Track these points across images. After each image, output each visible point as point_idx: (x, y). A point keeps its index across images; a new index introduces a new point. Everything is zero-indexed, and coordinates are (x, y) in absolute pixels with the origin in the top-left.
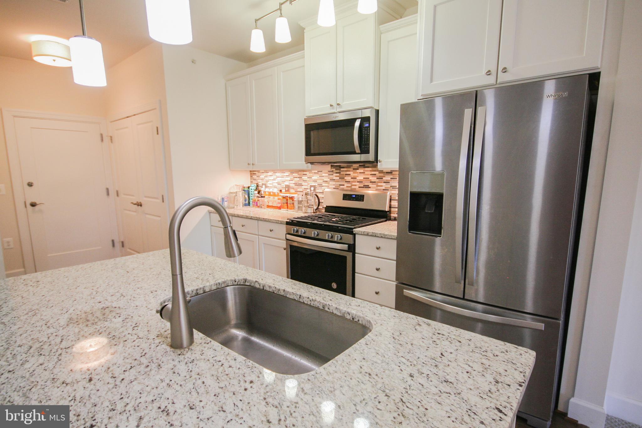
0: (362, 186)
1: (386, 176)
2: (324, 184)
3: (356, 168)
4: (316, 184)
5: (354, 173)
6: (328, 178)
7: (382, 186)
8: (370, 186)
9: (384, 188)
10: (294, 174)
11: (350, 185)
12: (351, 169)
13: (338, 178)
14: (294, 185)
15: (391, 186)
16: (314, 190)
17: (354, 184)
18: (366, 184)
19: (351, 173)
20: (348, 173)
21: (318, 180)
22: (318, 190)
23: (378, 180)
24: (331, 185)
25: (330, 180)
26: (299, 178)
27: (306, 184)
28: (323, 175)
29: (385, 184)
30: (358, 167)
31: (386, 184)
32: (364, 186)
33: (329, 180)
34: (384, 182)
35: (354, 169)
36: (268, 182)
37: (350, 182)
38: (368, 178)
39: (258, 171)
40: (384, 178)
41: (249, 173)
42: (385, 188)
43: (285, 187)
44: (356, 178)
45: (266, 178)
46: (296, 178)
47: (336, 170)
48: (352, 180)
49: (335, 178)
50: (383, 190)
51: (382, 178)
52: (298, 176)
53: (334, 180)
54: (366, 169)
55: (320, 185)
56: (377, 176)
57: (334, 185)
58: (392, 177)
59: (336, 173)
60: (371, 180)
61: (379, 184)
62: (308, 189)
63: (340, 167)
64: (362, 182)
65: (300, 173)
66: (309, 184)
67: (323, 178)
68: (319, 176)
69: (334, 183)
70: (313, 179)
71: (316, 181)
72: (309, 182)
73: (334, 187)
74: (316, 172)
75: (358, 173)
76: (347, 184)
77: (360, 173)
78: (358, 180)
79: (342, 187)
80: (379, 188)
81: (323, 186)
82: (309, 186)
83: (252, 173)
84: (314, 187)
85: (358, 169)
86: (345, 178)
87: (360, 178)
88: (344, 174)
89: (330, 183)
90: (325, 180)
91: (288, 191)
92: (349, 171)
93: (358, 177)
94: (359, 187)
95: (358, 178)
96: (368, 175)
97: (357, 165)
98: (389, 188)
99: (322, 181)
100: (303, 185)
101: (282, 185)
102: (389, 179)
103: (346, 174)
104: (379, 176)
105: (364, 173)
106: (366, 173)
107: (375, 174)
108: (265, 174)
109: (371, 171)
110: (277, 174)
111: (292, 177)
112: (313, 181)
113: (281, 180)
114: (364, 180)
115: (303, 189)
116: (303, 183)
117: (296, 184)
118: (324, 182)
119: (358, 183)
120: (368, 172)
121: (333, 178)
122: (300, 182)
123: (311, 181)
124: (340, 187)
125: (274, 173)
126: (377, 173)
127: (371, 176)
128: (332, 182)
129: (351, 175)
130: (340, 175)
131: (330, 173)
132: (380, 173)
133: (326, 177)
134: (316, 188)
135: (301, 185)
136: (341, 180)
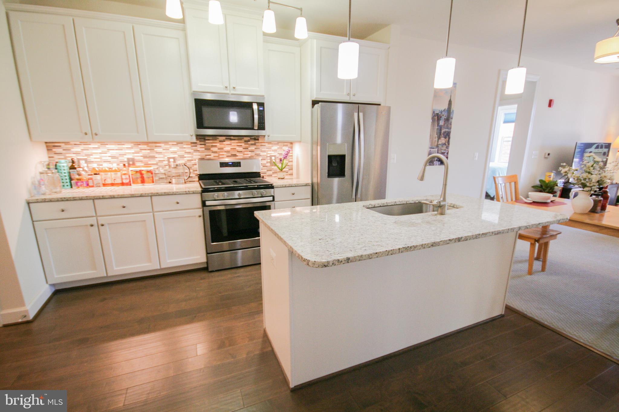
0: (230, 155)
1: (251, 147)
2: (185, 156)
4: (176, 156)
5: (220, 144)
6: (192, 149)
7: (248, 154)
8: (237, 155)
9: (249, 156)
10: (140, 146)
11: (217, 155)
12: (217, 141)
13: (203, 149)
14: (142, 158)
15: (255, 154)
16: (174, 162)
17: (221, 153)
18: (234, 153)
19: (218, 145)
20: (214, 144)
21: (178, 151)
22: (179, 161)
23: (244, 150)
24: (196, 155)
25: (195, 151)
26: (149, 150)
27: (162, 156)
28: (185, 146)
29: (250, 153)
32: (232, 155)
34: (250, 151)
35: (220, 141)
36: (91, 156)
37: (217, 152)
38: (235, 149)
39: (67, 143)
41: (44, 146)
42: (251, 155)
43: (126, 160)
44: (223, 149)
45: (85, 151)
46: (146, 150)
47: (200, 141)
48: (219, 150)
49: (199, 149)
51: (248, 149)
52: (148, 148)
53: (199, 151)
54: (233, 141)
55: (182, 157)
56: (243, 147)
57: (199, 155)
58: (255, 147)
59: (201, 144)
60: (237, 150)
61: (246, 153)
62: (164, 161)
63: (205, 140)
64: (229, 152)
65: (150, 145)
67: (184, 149)
68: (178, 148)
69: (199, 154)
70: (171, 151)
71: (176, 153)
72: (166, 154)
73: (199, 157)
74: (175, 143)
75: (224, 144)
76: (214, 154)
77: (227, 144)
78: (225, 150)
79: (208, 157)
80: (245, 156)
81: (185, 157)
82: (166, 157)
83: (50, 146)
84: (174, 158)
85: (224, 141)
86: (212, 149)
87: (228, 148)
88: (209, 146)
89: (194, 154)
90: (187, 151)
91: (134, 164)
92: (216, 143)
93: (225, 147)
94: (227, 156)
95: (225, 149)
96: (235, 146)
97: (224, 138)
98: (254, 155)
99: (183, 153)
100: (156, 158)
101: (120, 158)
103: (212, 146)
104: (245, 147)
106: (233, 144)
107: (241, 146)
108: (82, 147)
109: (237, 143)
110: (107, 146)
111: (138, 150)
112: (171, 153)
113: (116, 153)
114: (231, 150)
115: (158, 161)
116: (157, 156)
117: (145, 157)
118: (186, 153)
119: (225, 153)
120: (234, 143)
121: (197, 149)
122: (151, 155)
123: (169, 153)
124: (206, 157)
125: (101, 144)
126: (243, 144)
127: (238, 147)
128: (197, 153)
129: (218, 146)
130: (205, 146)
131: (193, 145)
132: (245, 144)
133: (188, 148)
134: (176, 159)
135: (154, 157)
136: (207, 151)
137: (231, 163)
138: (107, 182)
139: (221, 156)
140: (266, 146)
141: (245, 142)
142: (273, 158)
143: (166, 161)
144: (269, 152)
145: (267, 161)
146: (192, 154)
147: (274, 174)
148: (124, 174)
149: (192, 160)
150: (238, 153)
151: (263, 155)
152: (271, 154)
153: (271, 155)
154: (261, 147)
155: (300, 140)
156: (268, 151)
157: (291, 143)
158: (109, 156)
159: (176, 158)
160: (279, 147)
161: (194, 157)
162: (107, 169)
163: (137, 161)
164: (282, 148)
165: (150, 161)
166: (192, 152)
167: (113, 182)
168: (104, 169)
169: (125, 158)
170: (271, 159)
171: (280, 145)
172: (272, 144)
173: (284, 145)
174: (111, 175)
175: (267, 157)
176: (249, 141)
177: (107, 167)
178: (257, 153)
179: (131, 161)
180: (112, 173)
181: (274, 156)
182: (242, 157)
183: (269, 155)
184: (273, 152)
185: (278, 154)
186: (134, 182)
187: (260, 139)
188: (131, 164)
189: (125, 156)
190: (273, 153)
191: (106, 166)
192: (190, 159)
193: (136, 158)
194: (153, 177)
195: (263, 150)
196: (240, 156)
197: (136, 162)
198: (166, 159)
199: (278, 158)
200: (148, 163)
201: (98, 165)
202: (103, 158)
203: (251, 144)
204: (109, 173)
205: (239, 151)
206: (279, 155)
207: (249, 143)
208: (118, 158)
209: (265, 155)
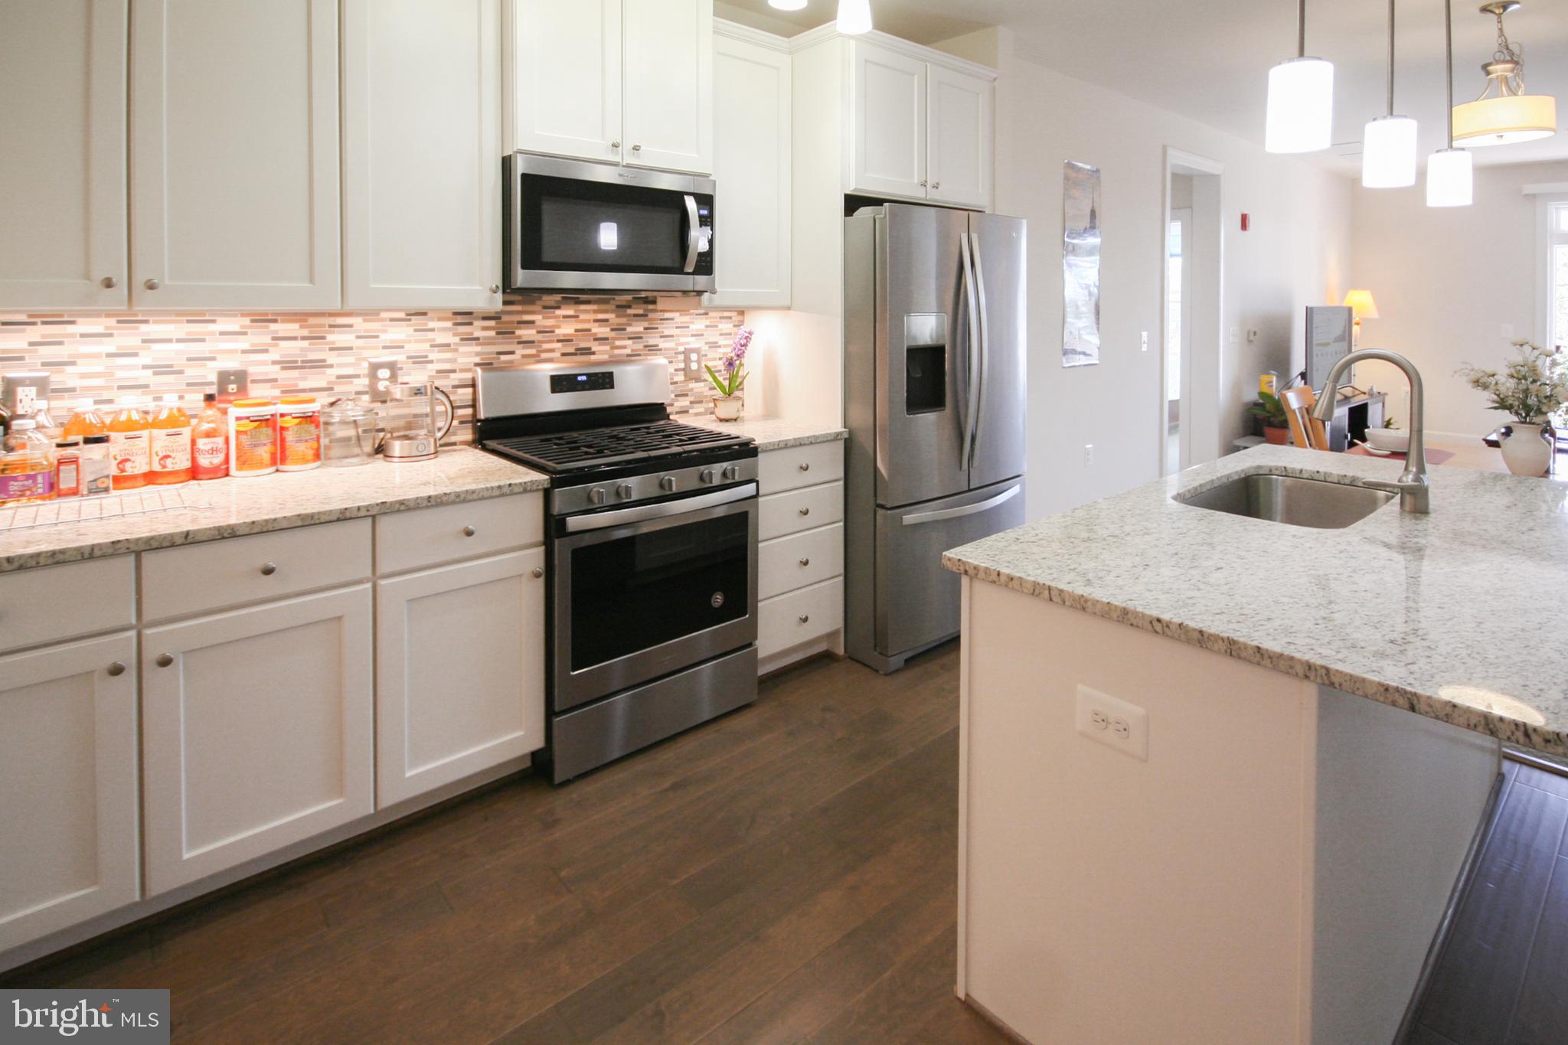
0: (572, 350)
1: (634, 323)
2: (431, 357)
3: (553, 304)
4: (400, 357)
5: (544, 318)
6: (455, 335)
7: (624, 347)
8: (594, 349)
9: (628, 351)
11: (533, 351)
12: (537, 307)
13: (492, 333)
14: (275, 368)
15: (646, 346)
16: (393, 378)
17: (546, 346)
18: (583, 345)
19: (538, 318)
20: (529, 318)
21: (409, 342)
23: (613, 334)
24: (467, 355)
26: (305, 338)
27: (351, 359)
28: (431, 325)
29: (630, 342)
30: (556, 302)
31: (633, 343)
32: (577, 350)
33: (457, 339)
34: (629, 338)
35: (545, 308)
37: (533, 342)
38: (589, 330)
40: (629, 329)
42: (632, 350)
43: (213, 378)
44: (553, 332)
46: (294, 339)
48: (540, 337)
49: (477, 334)
50: (628, 355)
51: (625, 329)
52: (305, 332)
53: (477, 339)
54: (583, 307)
55: (421, 360)
56: (613, 324)
57: (477, 354)
58: (646, 324)
60: (596, 334)
61: (618, 343)
62: (358, 376)
64: (571, 340)
65: (309, 320)
66: (365, 359)
67: (430, 335)
68: (410, 330)
69: (479, 349)
70: (384, 341)
71: (402, 347)
72: (365, 353)
73: (477, 360)
74: (400, 315)
75: (557, 317)
76: (524, 348)
77: (565, 317)
78: (558, 335)
79: (503, 358)
80: (617, 352)
81: (431, 362)
82: (366, 365)
84: (392, 367)
86: (518, 332)
87: (567, 329)
88: (512, 322)
89: (462, 349)
90: (439, 341)
91: (242, 390)
93: (559, 327)
94: (563, 355)
95: (557, 331)
96: (588, 321)
98: (641, 350)
99: (427, 346)
100: (329, 366)
102: (641, 329)
103: (520, 322)
104: (618, 324)
105: (577, 317)
106: (582, 317)
107: (607, 320)
109: (595, 312)
112: (384, 347)
114: (578, 335)
115: (333, 379)
116: (332, 358)
117: (288, 365)
118: (436, 349)
119: (559, 345)
120: (587, 315)
121: (472, 334)
122: (311, 356)
123: (376, 348)
124: (499, 358)
125: (119, 322)
126: (610, 316)
127: (597, 324)
128: (471, 345)
129: (537, 323)
130: (497, 323)
131: (460, 319)
132: (617, 316)
133: (444, 332)
134: (401, 369)
135: (320, 365)
136: (503, 338)
137: (584, 378)
138: (130, 469)
139: (544, 356)
140: (676, 320)
141: (620, 309)
142: (694, 357)
143: (364, 376)
144: (683, 340)
145: (677, 368)
146: (456, 350)
147: (695, 405)
148: (208, 435)
149: (454, 371)
150: (597, 343)
151: (666, 349)
152: (688, 343)
153: (687, 346)
154: (663, 324)
155: (787, 303)
156: (678, 336)
157: (742, 313)
158: (145, 367)
159: (399, 366)
160: (708, 323)
161: (460, 360)
162: (135, 416)
163: (253, 381)
164: (717, 326)
165: (305, 379)
166: (455, 344)
167: (157, 468)
168: (123, 418)
169: (210, 374)
170: (687, 360)
171: (711, 318)
172: (692, 314)
173: (721, 318)
174: (151, 440)
175: (676, 353)
176: (629, 307)
177: (137, 410)
178: (651, 342)
179: (233, 382)
180: (155, 432)
181: (697, 351)
182: (605, 357)
183: (681, 349)
184: (693, 339)
185: (706, 343)
186: (244, 462)
187: (659, 300)
188: (234, 394)
189: (210, 364)
190: (694, 343)
191: (130, 404)
192: (447, 366)
193: (251, 370)
194: (318, 438)
195: (666, 333)
196: (601, 352)
197: (249, 385)
198: (366, 372)
199: (706, 355)
200: (296, 385)
201: (96, 402)
202: (119, 374)
203: (635, 315)
204: (145, 433)
205: (599, 336)
206: (710, 347)
207: (629, 311)
208: (181, 372)
209: (673, 349)
